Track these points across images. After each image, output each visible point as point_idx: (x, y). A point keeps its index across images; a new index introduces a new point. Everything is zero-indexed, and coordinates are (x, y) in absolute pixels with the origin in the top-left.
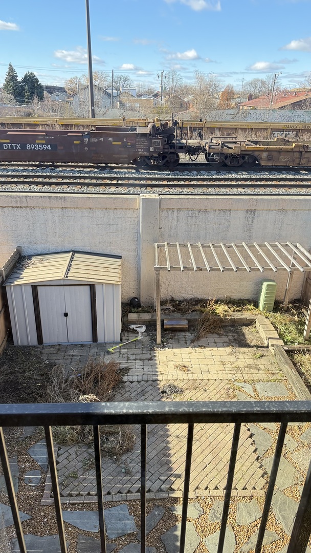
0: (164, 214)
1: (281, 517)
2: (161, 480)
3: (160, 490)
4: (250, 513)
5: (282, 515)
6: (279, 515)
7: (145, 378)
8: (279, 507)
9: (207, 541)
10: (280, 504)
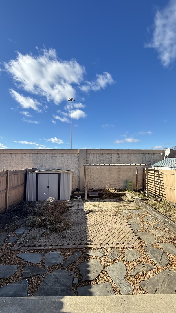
0: (88, 155)
1: (153, 257)
2: (81, 240)
3: (80, 244)
4: (133, 255)
5: (153, 256)
6: (152, 256)
7: (79, 209)
8: (150, 252)
9: (107, 268)
10: (151, 251)
